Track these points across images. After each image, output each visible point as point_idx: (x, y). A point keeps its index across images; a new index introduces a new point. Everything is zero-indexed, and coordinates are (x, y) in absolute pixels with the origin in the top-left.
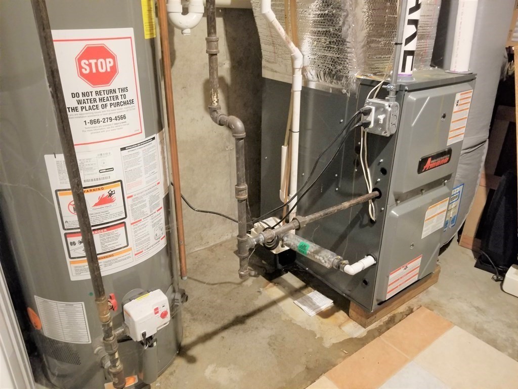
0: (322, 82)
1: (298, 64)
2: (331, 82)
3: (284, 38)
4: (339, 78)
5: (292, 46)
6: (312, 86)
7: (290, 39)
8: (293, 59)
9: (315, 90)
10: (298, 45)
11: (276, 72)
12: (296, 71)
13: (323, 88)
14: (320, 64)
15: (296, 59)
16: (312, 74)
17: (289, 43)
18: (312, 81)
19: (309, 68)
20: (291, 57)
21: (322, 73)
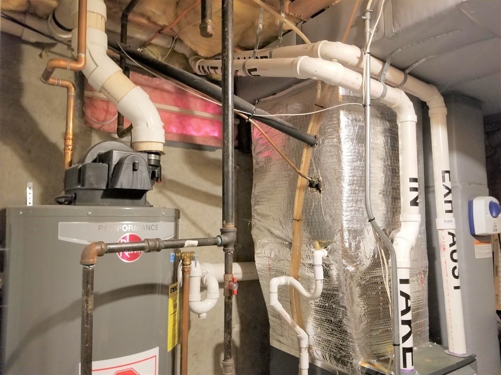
0: (328, 363)
1: (304, 344)
2: (337, 366)
3: (290, 323)
4: (344, 363)
5: (298, 329)
6: (319, 364)
7: (295, 324)
8: (299, 340)
9: (322, 370)
10: (303, 327)
11: (283, 343)
12: (303, 350)
13: (329, 369)
14: (324, 346)
15: (302, 339)
16: (318, 353)
17: (295, 326)
18: (318, 360)
19: (315, 348)
20: (298, 337)
21: (327, 355)
